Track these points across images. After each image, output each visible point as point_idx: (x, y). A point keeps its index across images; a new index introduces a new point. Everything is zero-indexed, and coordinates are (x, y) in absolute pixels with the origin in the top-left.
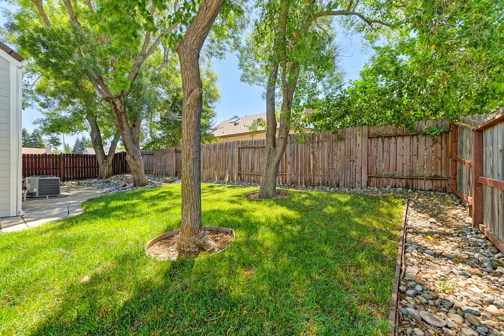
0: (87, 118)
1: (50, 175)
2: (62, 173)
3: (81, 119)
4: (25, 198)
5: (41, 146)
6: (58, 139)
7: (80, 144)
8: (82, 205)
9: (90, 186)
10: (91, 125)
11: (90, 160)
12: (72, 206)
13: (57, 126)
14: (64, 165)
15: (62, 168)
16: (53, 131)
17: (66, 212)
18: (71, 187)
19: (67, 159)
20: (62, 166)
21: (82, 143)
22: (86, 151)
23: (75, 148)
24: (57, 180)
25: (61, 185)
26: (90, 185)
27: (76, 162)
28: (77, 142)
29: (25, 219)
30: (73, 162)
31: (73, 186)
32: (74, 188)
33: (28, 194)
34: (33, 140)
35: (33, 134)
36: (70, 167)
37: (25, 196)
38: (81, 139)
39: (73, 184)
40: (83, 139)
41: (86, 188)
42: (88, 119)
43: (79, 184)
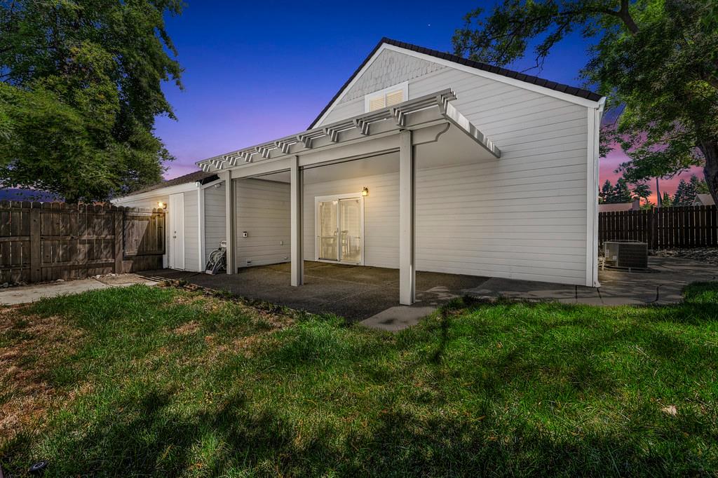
0: (697, 144)
1: (635, 239)
2: (653, 237)
3: (685, 149)
4: (603, 268)
5: (628, 200)
6: (647, 187)
7: (687, 190)
8: (683, 290)
9: (702, 260)
10: (706, 154)
11: (703, 215)
12: (665, 290)
13: (645, 168)
14: (656, 224)
15: (653, 229)
16: (640, 178)
17: (654, 295)
18: (667, 259)
19: (661, 216)
20: (653, 227)
21: (690, 187)
22: (699, 200)
23: (677, 196)
24: (644, 246)
25: (650, 254)
26: (702, 258)
27: (676, 221)
28: (682, 185)
29: (601, 293)
30: (671, 220)
31: (671, 257)
32: (672, 260)
33: (607, 262)
34: (618, 193)
35: (617, 185)
36: (666, 228)
37: (603, 264)
38: (688, 182)
39: (671, 254)
40: (693, 180)
41: (693, 263)
42: (700, 146)
43: (681, 255)
